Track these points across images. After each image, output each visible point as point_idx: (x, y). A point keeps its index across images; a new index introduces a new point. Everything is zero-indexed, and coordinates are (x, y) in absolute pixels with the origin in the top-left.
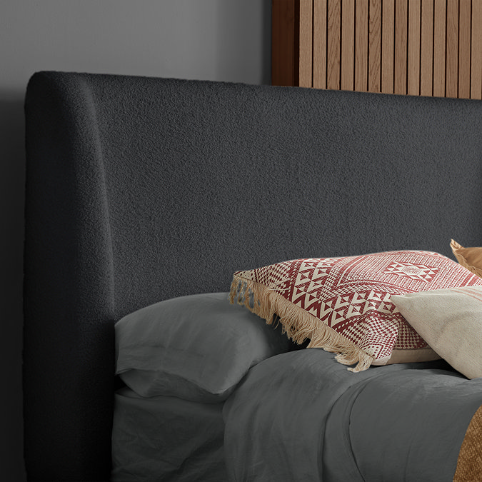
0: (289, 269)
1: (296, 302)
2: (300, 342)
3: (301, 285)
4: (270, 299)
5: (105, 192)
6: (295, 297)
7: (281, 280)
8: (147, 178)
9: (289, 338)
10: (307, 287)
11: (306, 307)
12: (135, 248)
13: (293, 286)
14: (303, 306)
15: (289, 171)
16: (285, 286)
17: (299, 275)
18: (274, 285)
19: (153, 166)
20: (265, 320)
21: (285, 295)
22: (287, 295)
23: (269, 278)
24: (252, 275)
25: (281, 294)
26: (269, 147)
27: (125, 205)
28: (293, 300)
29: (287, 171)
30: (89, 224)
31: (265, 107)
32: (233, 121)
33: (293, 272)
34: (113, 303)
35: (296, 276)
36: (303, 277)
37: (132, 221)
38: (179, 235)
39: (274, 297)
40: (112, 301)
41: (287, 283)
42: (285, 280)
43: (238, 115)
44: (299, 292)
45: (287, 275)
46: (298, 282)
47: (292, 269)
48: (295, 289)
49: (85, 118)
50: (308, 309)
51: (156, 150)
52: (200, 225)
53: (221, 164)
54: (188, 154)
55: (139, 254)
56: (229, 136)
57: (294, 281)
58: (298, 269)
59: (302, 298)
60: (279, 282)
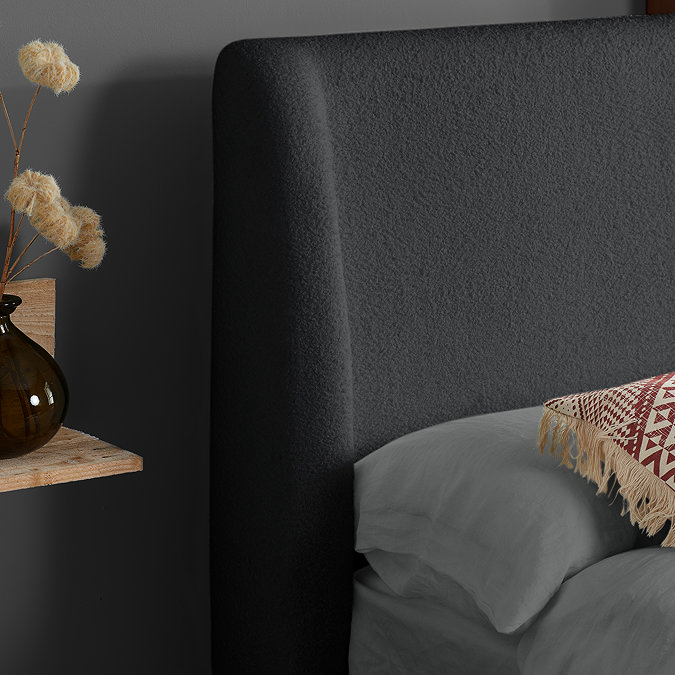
0: (636, 402)
1: (646, 462)
2: (651, 533)
3: (655, 433)
4: (605, 451)
5: (337, 248)
6: (644, 454)
7: (622, 421)
8: (416, 205)
9: (633, 524)
10: (664, 438)
11: (662, 474)
12: (394, 324)
13: (641, 433)
14: (657, 471)
15: (666, 164)
16: (628, 432)
17: (653, 414)
18: (611, 430)
19: (426, 185)
20: (595, 487)
21: (629, 448)
22: (632, 449)
23: (603, 415)
24: (574, 408)
25: (622, 445)
26: (631, 128)
27: (378, 255)
28: (642, 458)
29: (662, 165)
30: (309, 308)
31: (624, 60)
32: (568, 92)
33: (643, 407)
34: (351, 433)
35: (647, 415)
36: (659, 418)
37: (389, 281)
38: (470, 295)
39: (611, 448)
40: (349, 429)
41: (632, 426)
42: (629, 420)
43: (576, 80)
44: (651, 445)
45: (633, 412)
46: (651, 427)
47: (641, 402)
48: (645, 440)
49: (305, 128)
50: (665, 478)
51: (432, 158)
52: (508, 274)
53: (546, 166)
54: (487, 157)
55: (402, 334)
56: (560, 118)
57: (643, 424)
58: (651, 402)
59: (656, 457)
60: (618, 425)
